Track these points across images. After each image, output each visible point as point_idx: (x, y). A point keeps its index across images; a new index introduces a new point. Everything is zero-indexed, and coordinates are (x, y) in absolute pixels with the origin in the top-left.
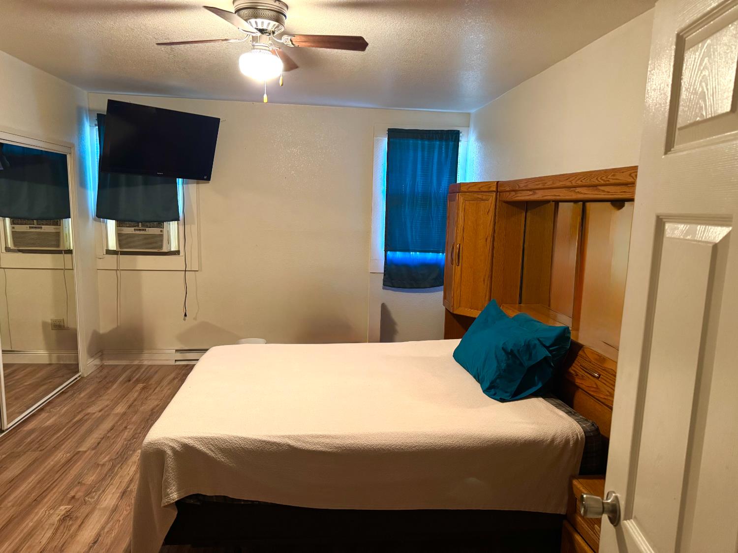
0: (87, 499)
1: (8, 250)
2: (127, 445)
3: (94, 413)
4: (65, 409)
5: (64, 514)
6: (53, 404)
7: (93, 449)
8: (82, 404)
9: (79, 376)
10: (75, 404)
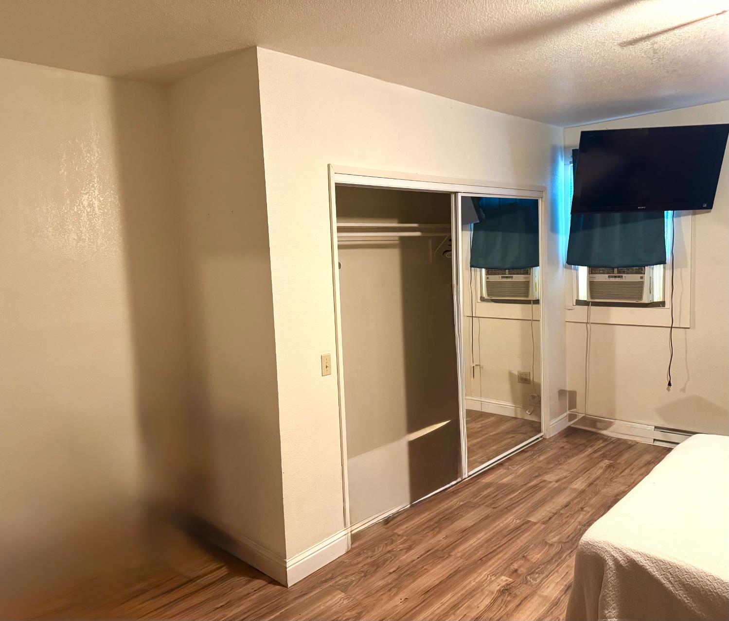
0: (529, 578)
1: (483, 299)
2: (580, 530)
3: (550, 482)
4: (522, 470)
5: (504, 586)
6: (512, 461)
7: (544, 523)
8: (539, 468)
9: (541, 437)
10: (533, 466)
